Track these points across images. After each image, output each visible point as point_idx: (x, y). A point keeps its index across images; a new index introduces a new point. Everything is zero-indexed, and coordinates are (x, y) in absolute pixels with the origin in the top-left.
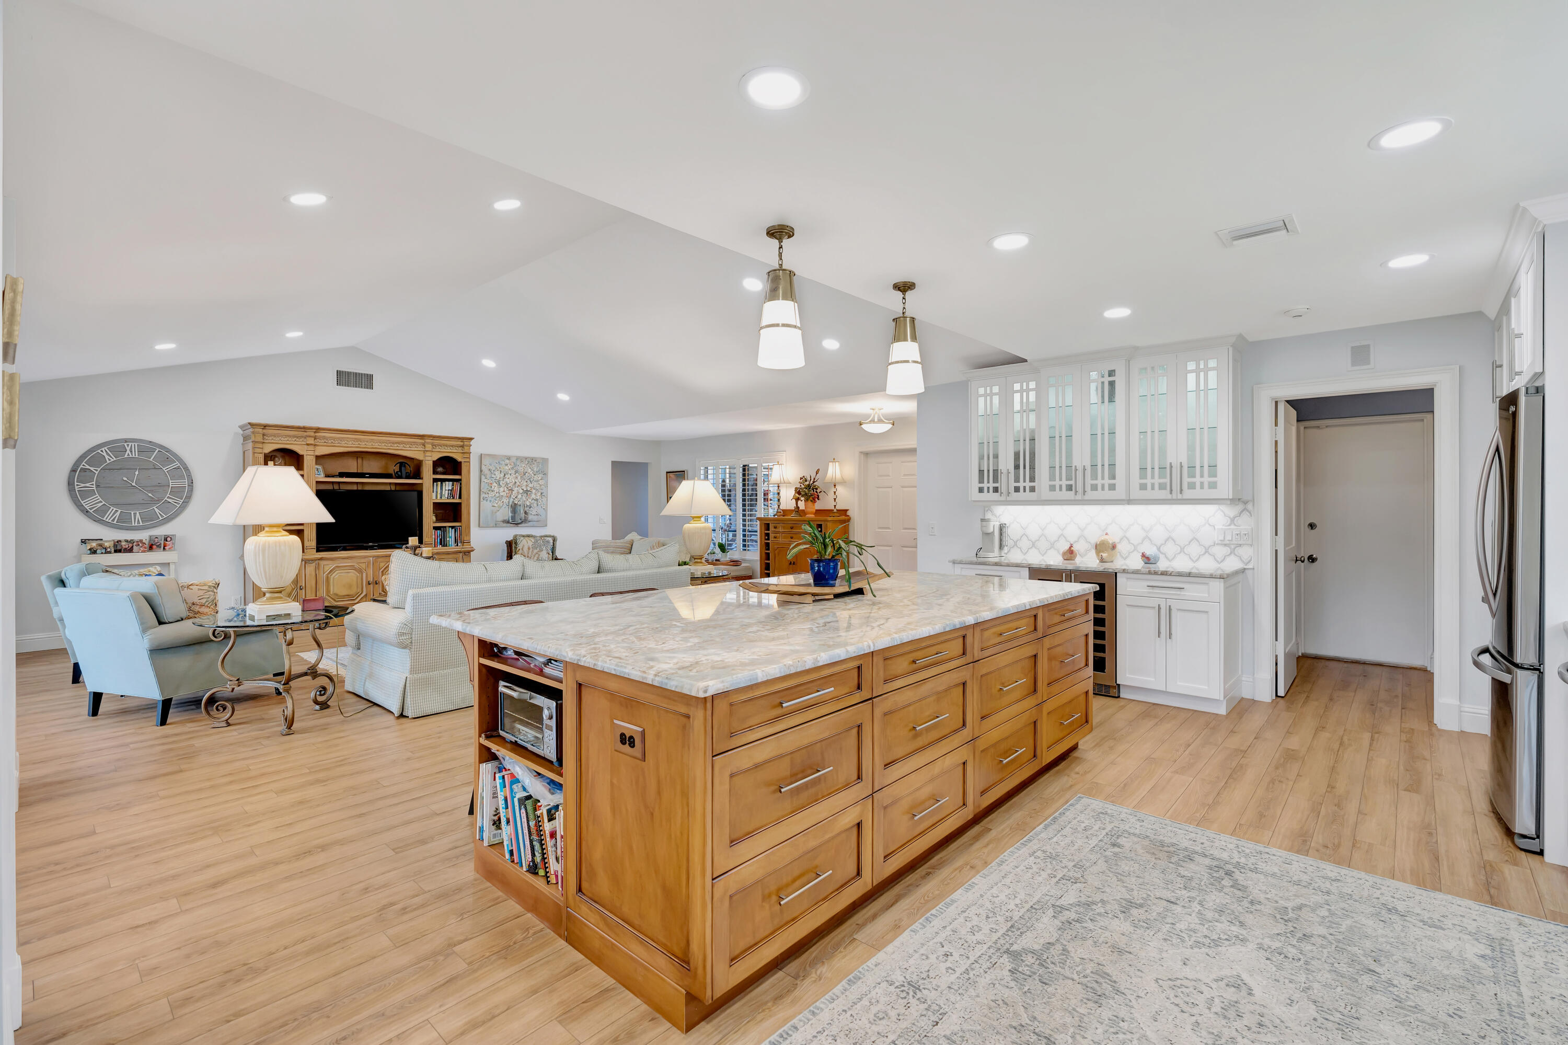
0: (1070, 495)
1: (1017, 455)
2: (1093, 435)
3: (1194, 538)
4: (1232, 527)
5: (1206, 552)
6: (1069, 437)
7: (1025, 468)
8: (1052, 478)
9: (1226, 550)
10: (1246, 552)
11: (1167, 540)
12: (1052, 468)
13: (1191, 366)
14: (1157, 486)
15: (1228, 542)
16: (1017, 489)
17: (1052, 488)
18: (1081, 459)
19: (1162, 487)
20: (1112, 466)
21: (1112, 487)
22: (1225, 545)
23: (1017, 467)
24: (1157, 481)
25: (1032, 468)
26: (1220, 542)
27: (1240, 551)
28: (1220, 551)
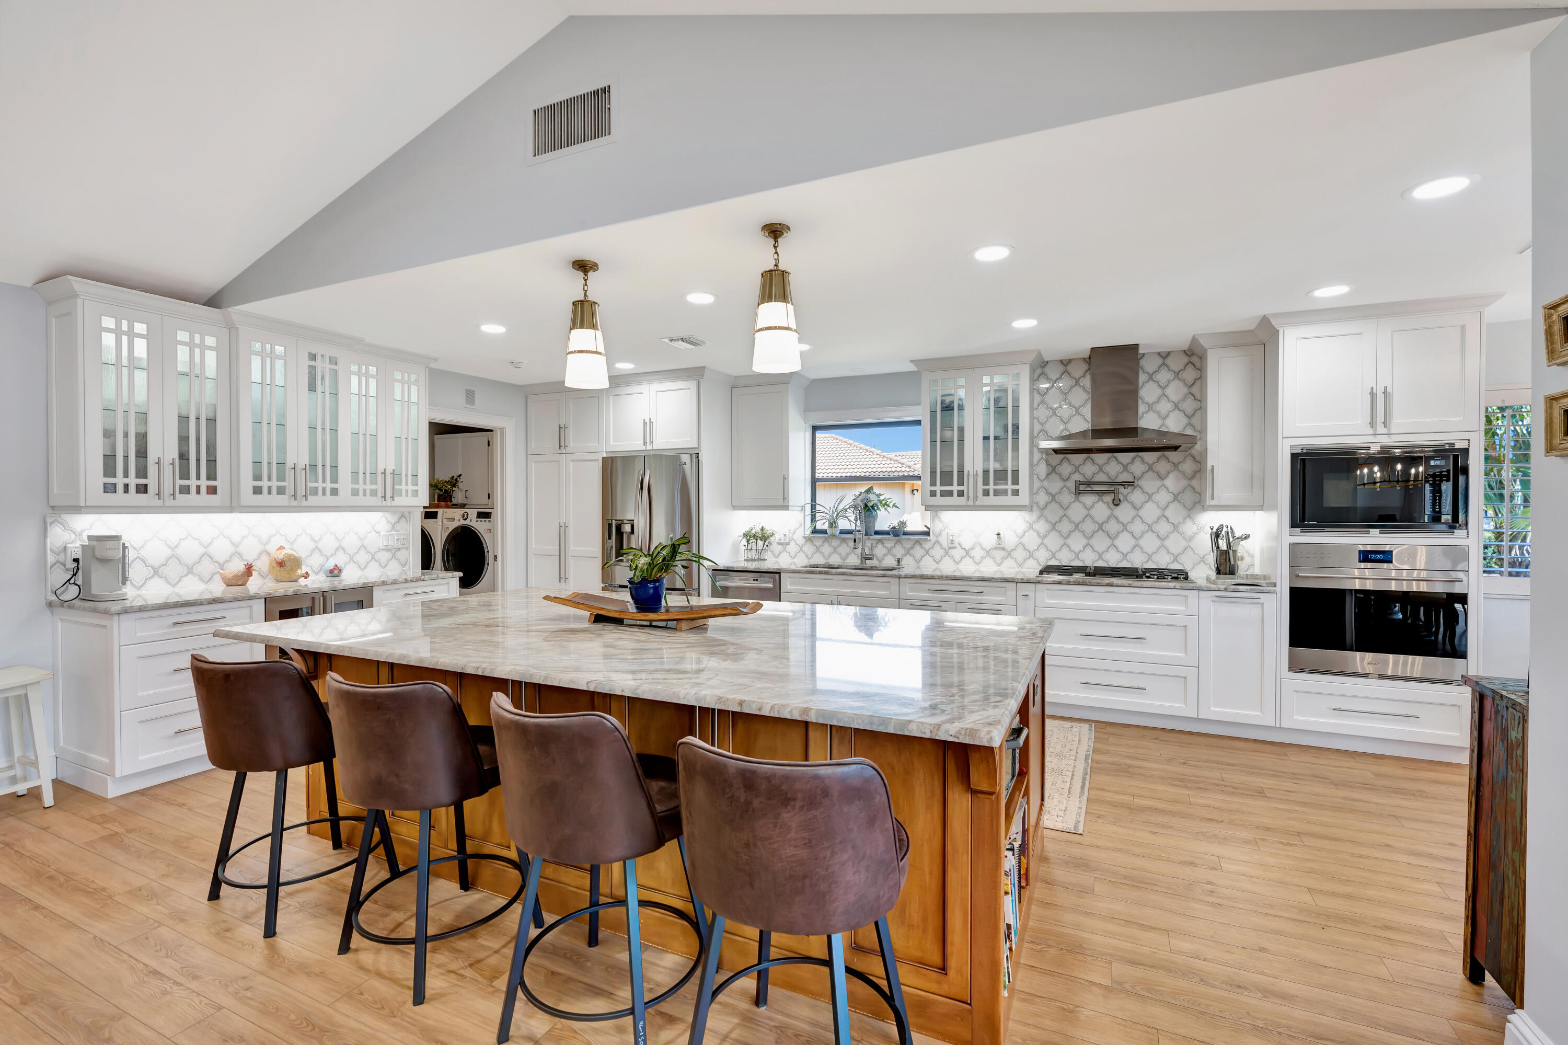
0: (283, 500)
1: (184, 440)
2: (312, 428)
3: (363, 546)
4: (393, 532)
5: (373, 558)
6: (281, 425)
7: (198, 460)
8: (257, 477)
9: (387, 555)
10: (401, 555)
11: (337, 550)
12: (257, 463)
13: (398, 376)
14: (368, 493)
15: (391, 547)
16: (185, 490)
17: (257, 490)
18: (298, 455)
19: (374, 493)
20: (334, 467)
21: (334, 492)
22: (388, 550)
23: (183, 457)
24: (369, 487)
25: (212, 462)
26: (384, 548)
27: (400, 554)
28: (385, 556)
